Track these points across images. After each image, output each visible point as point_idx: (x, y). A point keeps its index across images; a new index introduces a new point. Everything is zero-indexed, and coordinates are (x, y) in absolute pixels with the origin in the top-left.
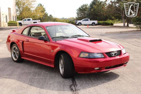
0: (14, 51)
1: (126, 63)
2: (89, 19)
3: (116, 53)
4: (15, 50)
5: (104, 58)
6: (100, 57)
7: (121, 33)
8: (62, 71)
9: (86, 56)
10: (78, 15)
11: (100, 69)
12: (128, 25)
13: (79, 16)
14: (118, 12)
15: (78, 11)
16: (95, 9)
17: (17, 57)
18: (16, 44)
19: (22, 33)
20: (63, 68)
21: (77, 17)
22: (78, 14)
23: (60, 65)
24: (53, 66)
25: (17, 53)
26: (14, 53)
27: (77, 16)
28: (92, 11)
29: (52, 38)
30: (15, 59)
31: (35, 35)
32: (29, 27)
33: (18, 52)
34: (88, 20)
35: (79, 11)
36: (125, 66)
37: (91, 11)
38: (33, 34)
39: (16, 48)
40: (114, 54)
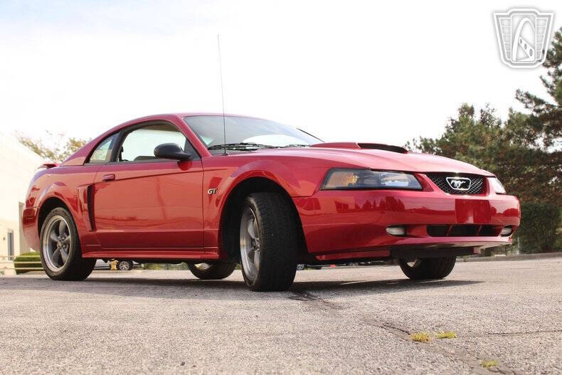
0: (53, 237)
4: (58, 234)
9: (351, 185)
11: (409, 233)
17: (66, 258)
18: (64, 205)
19: (87, 160)
23: (243, 242)
25: (67, 243)
26: (53, 245)
29: (209, 149)
30: (57, 269)
32: (117, 135)
33: (69, 237)
39: (64, 221)
40: (460, 183)
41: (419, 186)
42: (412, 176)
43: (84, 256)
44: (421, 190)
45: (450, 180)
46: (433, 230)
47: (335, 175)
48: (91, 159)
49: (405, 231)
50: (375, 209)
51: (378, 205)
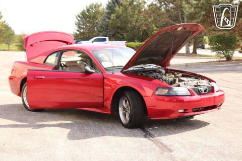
1: (220, 106)
2: (107, 38)
3: (207, 89)
5: (191, 95)
6: (185, 94)
7: (187, 66)
9: (165, 93)
10: (80, 27)
11: (185, 111)
12: (195, 52)
13: (82, 31)
15: (79, 18)
16: (120, 16)
19: (45, 62)
21: (78, 33)
22: (79, 25)
24: (109, 112)
27: (78, 31)
28: (113, 20)
31: (68, 65)
34: (104, 40)
35: (82, 18)
36: (219, 109)
37: (109, 18)
38: (64, 63)
42: (187, 90)
45: (200, 90)
47: (159, 90)
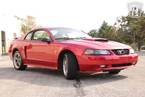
0: (16, 58)
3: (123, 51)
4: (17, 58)
6: (106, 53)
8: (65, 72)
9: (91, 53)
14: (128, 36)
16: (105, 34)
17: (19, 64)
18: (19, 51)
19: (25, 39)
20: (67, 69)
23: (64, 66)
24: (57, 68)
25: (20, 61)
26: (17, 61)
29: (55, 39)
30: (17, 67)
32: (32, 32)
33: (20, 59)
37: (100, 36)
39: (19, 55)
40: (121, 52)
41: (110, 54)
42: (108, 51)
43: (24, 64)
44: (110, 55)
45: (118, 51)
46: (113, 66)
47: (87, 50)
48: (26, 38)
49: (106, 66)
50: (98, 60)
51: (98, 59)
